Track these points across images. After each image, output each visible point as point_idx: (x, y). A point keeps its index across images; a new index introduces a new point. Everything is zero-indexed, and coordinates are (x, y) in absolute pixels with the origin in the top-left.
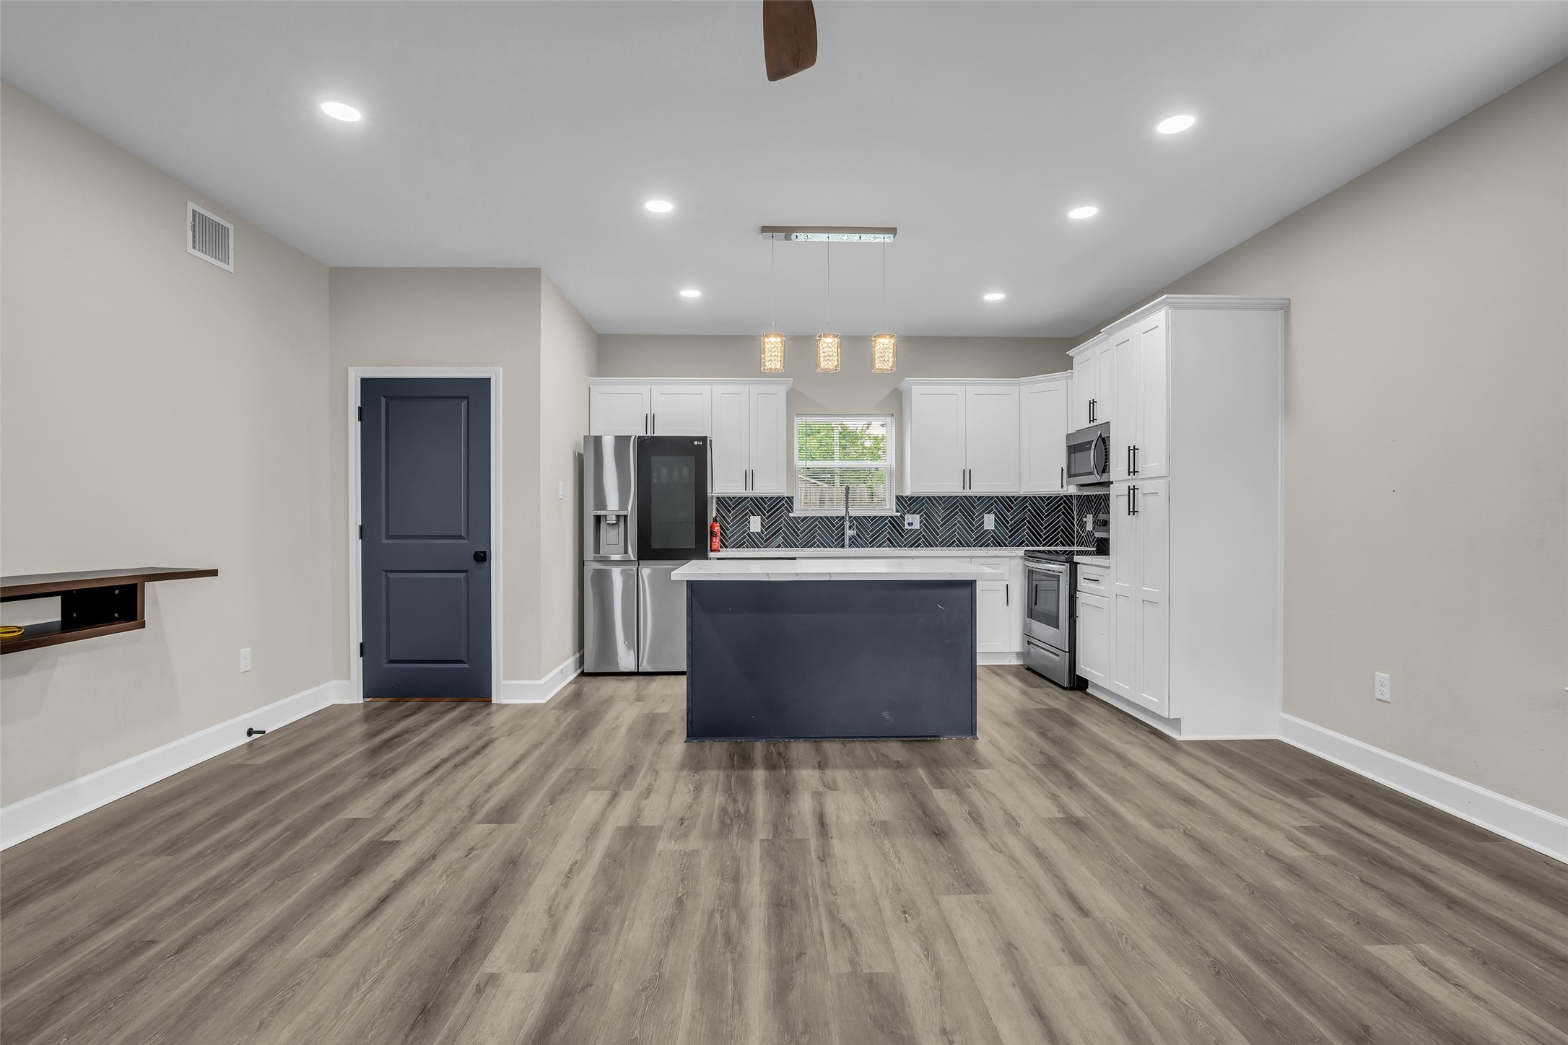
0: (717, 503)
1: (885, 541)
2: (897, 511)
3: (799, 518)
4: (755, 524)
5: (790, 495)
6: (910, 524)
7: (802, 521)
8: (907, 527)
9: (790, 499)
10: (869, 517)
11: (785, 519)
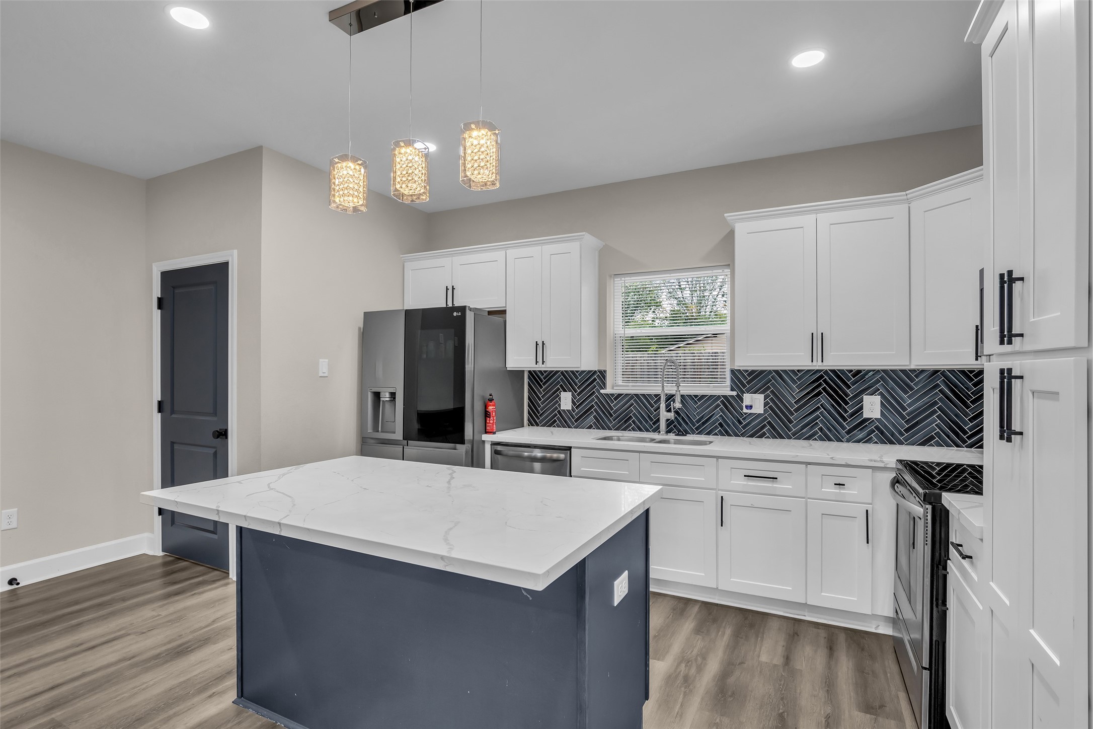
0: (529, 378)
1: (716, 428)
2: (732, 390)
3: (613, 395)
4: (566, 401)
5: (602, 369)
6: (750, 407)
7: (616, 399)
8: (745, 410)
9: (602, 374)
10: (696, 396)
11: (597, 397)
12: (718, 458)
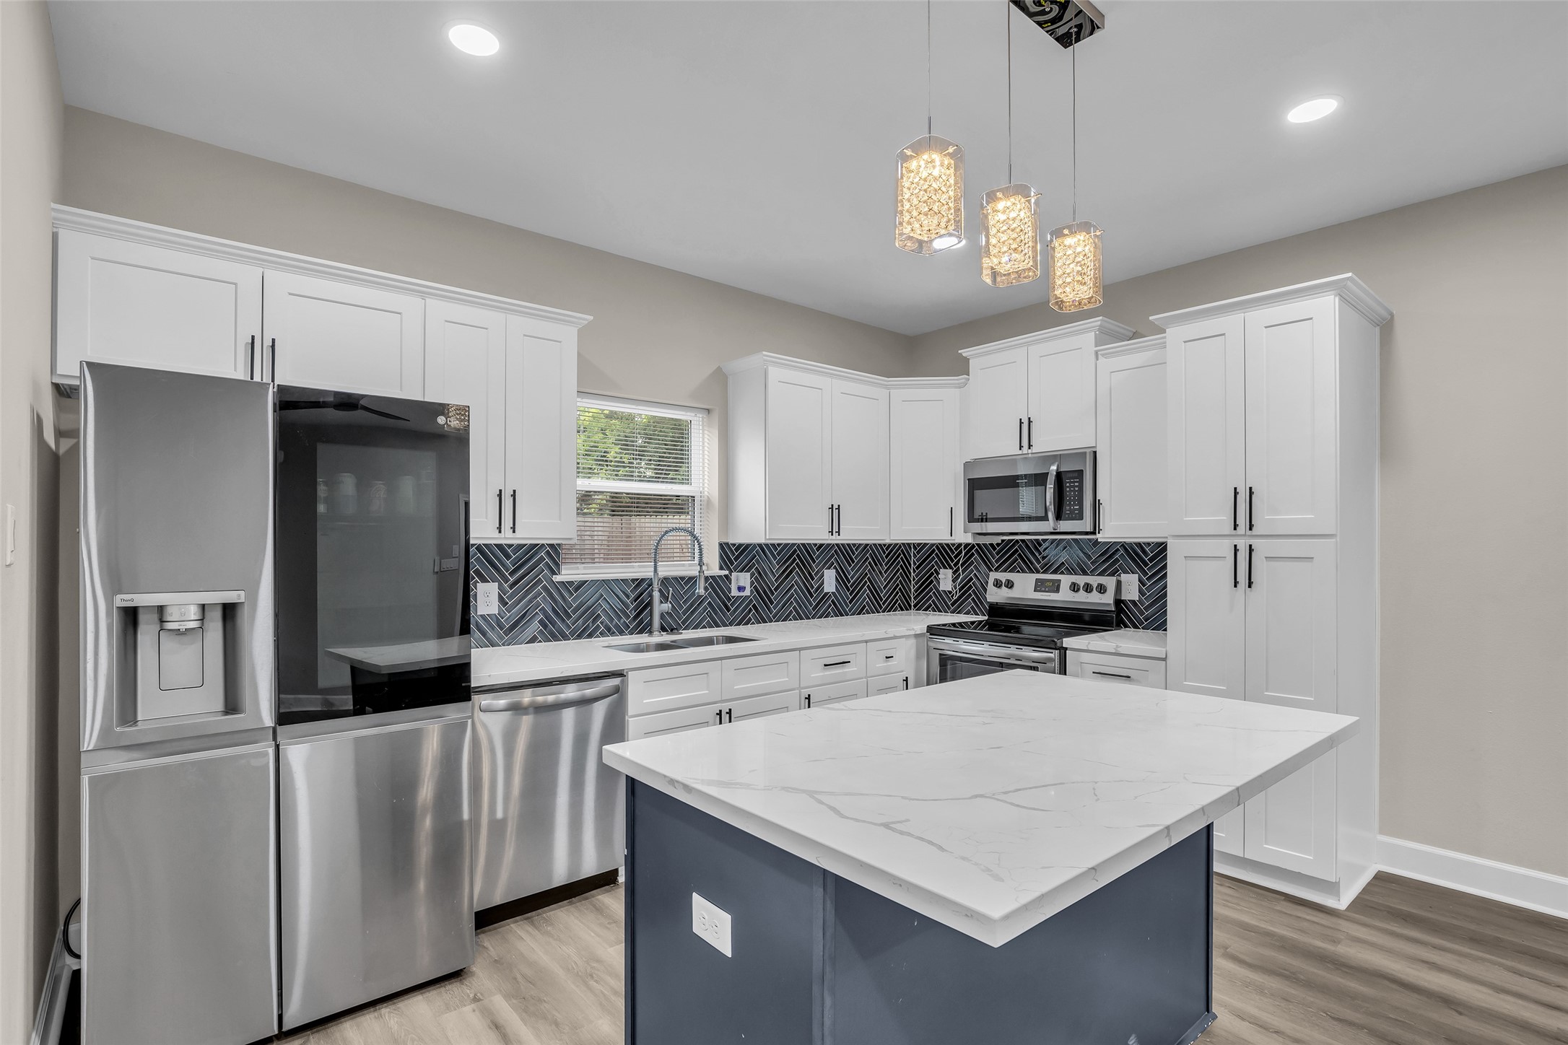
1: (704, 618)
2: (721, 568)
3: (571, 583)
4: (487, 598)
5: (554, 540)
6: (741, 589)
7: (576, 590)
8: (733, 594)
9: (555, 548)
10: (682, 578)
11: (545, 588)
12: (800, 650)
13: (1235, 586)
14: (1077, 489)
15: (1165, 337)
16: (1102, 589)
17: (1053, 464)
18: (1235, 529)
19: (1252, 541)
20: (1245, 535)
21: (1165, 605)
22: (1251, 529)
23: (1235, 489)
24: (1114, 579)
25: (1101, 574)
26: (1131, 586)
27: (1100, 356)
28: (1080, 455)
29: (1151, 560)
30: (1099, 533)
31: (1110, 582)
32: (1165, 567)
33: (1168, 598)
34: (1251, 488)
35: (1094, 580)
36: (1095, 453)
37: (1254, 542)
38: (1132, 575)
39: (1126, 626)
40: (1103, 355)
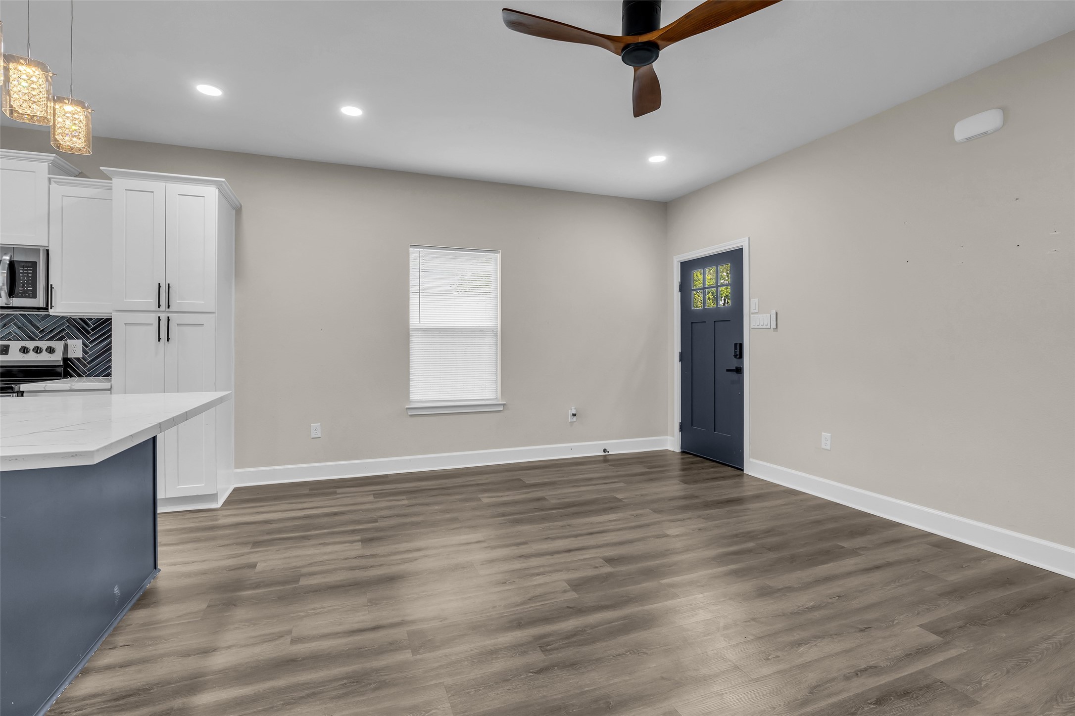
13: (159, 341)
14: (30, 275)
15: (112, 183)
16: (51, 350)
17: (6, 254)
18: (159, 307)
19: (169, 315)
20: (165, 311)
21: (110, 355)
22: (168, 308)
23: (159, 284)
24: (62, 343)
25: (50, 339)
26: (76, 348)
27: (52, 182)
28: (35, 250)
29: (93, 330)
30: (51, 308)
31: (58, 346)
32: (110, 330)
33: (113, 351)
34: (169, 284)
35: (44, 345)
36: (48, 251)
37: (171, 315)
38: (77, 340)
39: (71, 376)
40: (55, 182)
